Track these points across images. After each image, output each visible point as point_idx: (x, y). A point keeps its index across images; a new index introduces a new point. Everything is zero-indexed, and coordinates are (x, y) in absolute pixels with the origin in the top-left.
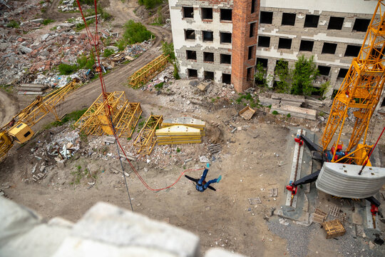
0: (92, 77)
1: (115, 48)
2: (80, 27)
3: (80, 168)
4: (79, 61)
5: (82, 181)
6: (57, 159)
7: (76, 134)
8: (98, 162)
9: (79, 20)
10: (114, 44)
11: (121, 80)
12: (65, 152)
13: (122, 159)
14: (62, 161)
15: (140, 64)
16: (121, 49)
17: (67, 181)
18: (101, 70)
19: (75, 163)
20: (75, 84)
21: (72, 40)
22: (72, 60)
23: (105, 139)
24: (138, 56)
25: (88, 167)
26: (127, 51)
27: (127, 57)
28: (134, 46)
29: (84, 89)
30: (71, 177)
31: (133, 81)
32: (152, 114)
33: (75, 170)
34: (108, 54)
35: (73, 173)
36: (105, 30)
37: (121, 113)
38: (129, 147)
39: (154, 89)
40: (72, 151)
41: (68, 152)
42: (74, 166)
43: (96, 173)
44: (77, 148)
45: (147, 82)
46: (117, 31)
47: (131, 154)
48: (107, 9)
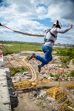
0: (57, 80)
1: (66, 75)
2: (60, 67)
3: (41, 102)
4: (56, 75)
5: (39, 106)
6: (38, 96)
7: (45, 92)
8: (47, 104)
9: (60, 65)
10: (66, 74)
11: (64, 85)
12: (40, 95)
13: (53, 108)
14: (38, 97)
15: (71, 83)
16: (68, 76)
17: (36, 104)
18: (60, 80)
19: (41, 100)
20: (52, 80)
21: (56, 69)
22: (54, 74)
23: (52, 99)
24: (72, 80)
25: (43, 103)
26: (69, 78)
27: (68, 79)
28: (72, 77)
29: (53, 82)
30: (38, 103)
31: (67, 87)
32: (69, 99)
33: (40, 102)
34: (64, 76)
35: (39, 102)
36: (66, 70)
37: (60, 94)
38: (57, 106)
39: (73, 92)
40: (42, 96)
41: (41, 96)
42: (40, 101)
43: (44, 107)
44: (44, 96)
45: (71, 89)
46: (68, 71)
47: (57, 108)
48: (68, 65)
